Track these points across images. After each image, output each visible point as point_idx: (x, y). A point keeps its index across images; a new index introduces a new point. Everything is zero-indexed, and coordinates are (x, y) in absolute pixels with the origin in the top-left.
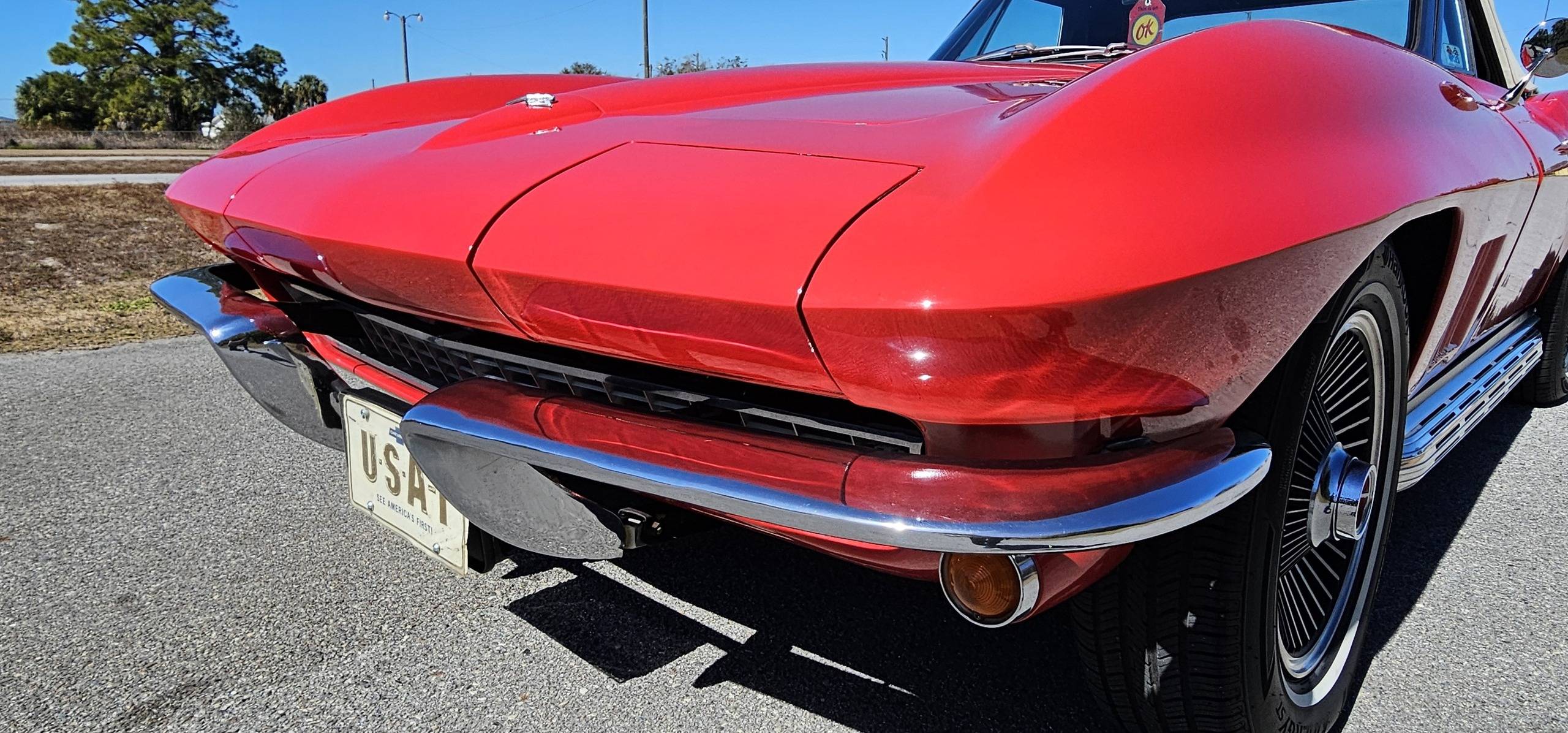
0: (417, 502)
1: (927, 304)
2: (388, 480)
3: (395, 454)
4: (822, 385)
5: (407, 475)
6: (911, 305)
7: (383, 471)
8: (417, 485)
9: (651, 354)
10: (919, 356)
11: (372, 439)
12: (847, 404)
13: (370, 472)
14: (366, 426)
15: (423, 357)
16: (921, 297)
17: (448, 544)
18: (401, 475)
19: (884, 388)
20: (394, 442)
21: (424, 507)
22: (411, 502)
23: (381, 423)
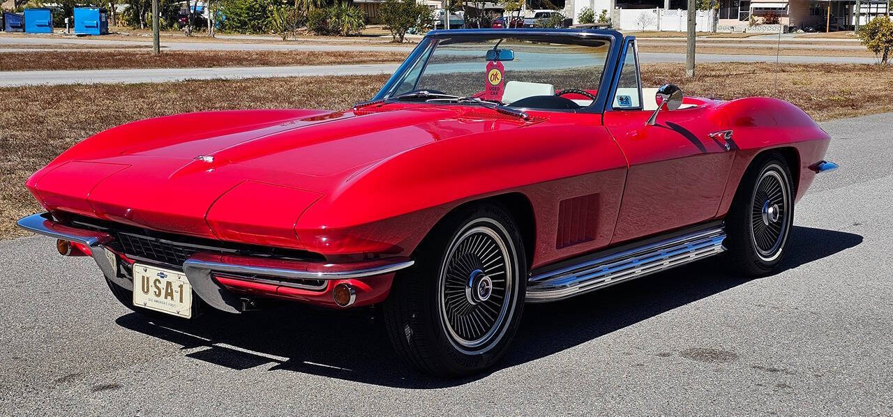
0: (169, 298)
1: (324, 227)
2: (155, 292)
3: (160, 282)
4: (301, 247)
5: (165, 289)
6: (319, 228)
7: (153, 289)
8: (169, 291)
9: (257, 242)
10: (324, 239)
11: (148, 278)
12: (307, 251)
13: (146, 290)
14: (146, 275)
15: (155, 250)
16: (321, 225)
17: (183, 309)
18: (162, 289)
19: (315, 247)
20: (159, 278)
21: (172, 299)
22: (166, 298)
23: (153, 272)
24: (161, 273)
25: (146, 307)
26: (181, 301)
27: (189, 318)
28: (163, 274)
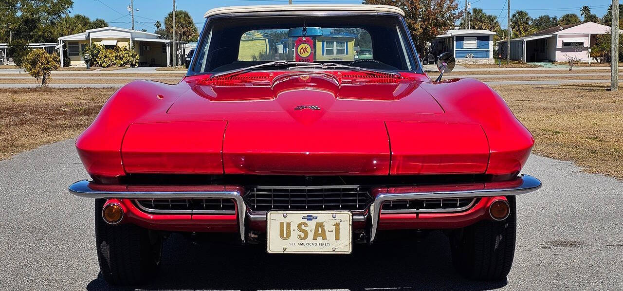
0: (319, 238)
2: (300, 236)
3: (307, 225)
5: (313, 231)
7: (295, 233)
8: (320, 231)
11: (288, 224)
13: (285, 236)
14: (285, 221)
17: (340, 246)
18: (309, 231)
20: (305, 221)
21: (324, 238)
22: (315, 239)
23: (296, 217)
24: (308, 216)
25: (285, 252)
26: (337, 238)
27: (349, 253)
28: (311, 216)
